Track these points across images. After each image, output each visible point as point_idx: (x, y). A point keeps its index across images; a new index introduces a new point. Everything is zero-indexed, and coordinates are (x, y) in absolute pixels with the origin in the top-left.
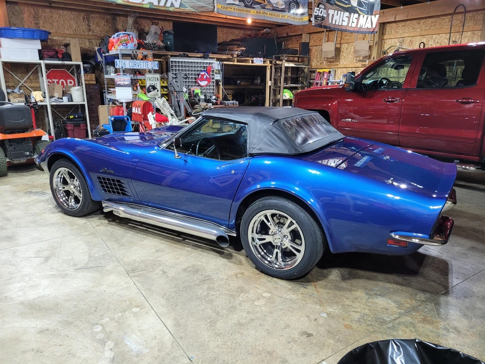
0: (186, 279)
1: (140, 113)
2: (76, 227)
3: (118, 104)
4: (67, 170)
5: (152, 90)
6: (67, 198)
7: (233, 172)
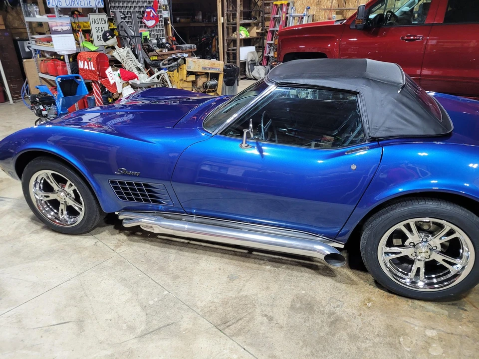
0: (307, 324)
1: (93, 69)
2: (86, 254)
3: (48, 56)
4: (50, 172)
5: (110, 37)
6: (55, 211)
7: (354, 167)
